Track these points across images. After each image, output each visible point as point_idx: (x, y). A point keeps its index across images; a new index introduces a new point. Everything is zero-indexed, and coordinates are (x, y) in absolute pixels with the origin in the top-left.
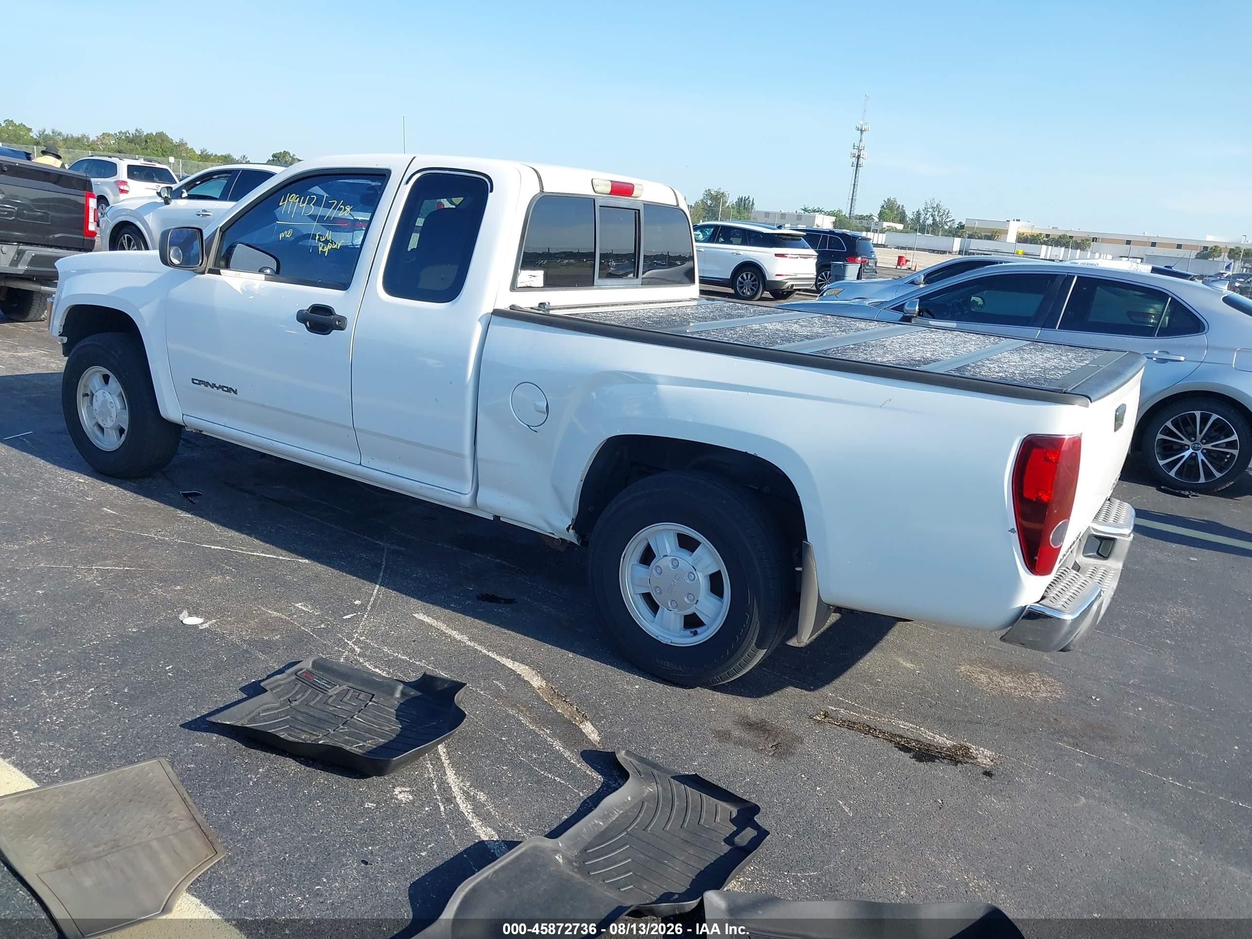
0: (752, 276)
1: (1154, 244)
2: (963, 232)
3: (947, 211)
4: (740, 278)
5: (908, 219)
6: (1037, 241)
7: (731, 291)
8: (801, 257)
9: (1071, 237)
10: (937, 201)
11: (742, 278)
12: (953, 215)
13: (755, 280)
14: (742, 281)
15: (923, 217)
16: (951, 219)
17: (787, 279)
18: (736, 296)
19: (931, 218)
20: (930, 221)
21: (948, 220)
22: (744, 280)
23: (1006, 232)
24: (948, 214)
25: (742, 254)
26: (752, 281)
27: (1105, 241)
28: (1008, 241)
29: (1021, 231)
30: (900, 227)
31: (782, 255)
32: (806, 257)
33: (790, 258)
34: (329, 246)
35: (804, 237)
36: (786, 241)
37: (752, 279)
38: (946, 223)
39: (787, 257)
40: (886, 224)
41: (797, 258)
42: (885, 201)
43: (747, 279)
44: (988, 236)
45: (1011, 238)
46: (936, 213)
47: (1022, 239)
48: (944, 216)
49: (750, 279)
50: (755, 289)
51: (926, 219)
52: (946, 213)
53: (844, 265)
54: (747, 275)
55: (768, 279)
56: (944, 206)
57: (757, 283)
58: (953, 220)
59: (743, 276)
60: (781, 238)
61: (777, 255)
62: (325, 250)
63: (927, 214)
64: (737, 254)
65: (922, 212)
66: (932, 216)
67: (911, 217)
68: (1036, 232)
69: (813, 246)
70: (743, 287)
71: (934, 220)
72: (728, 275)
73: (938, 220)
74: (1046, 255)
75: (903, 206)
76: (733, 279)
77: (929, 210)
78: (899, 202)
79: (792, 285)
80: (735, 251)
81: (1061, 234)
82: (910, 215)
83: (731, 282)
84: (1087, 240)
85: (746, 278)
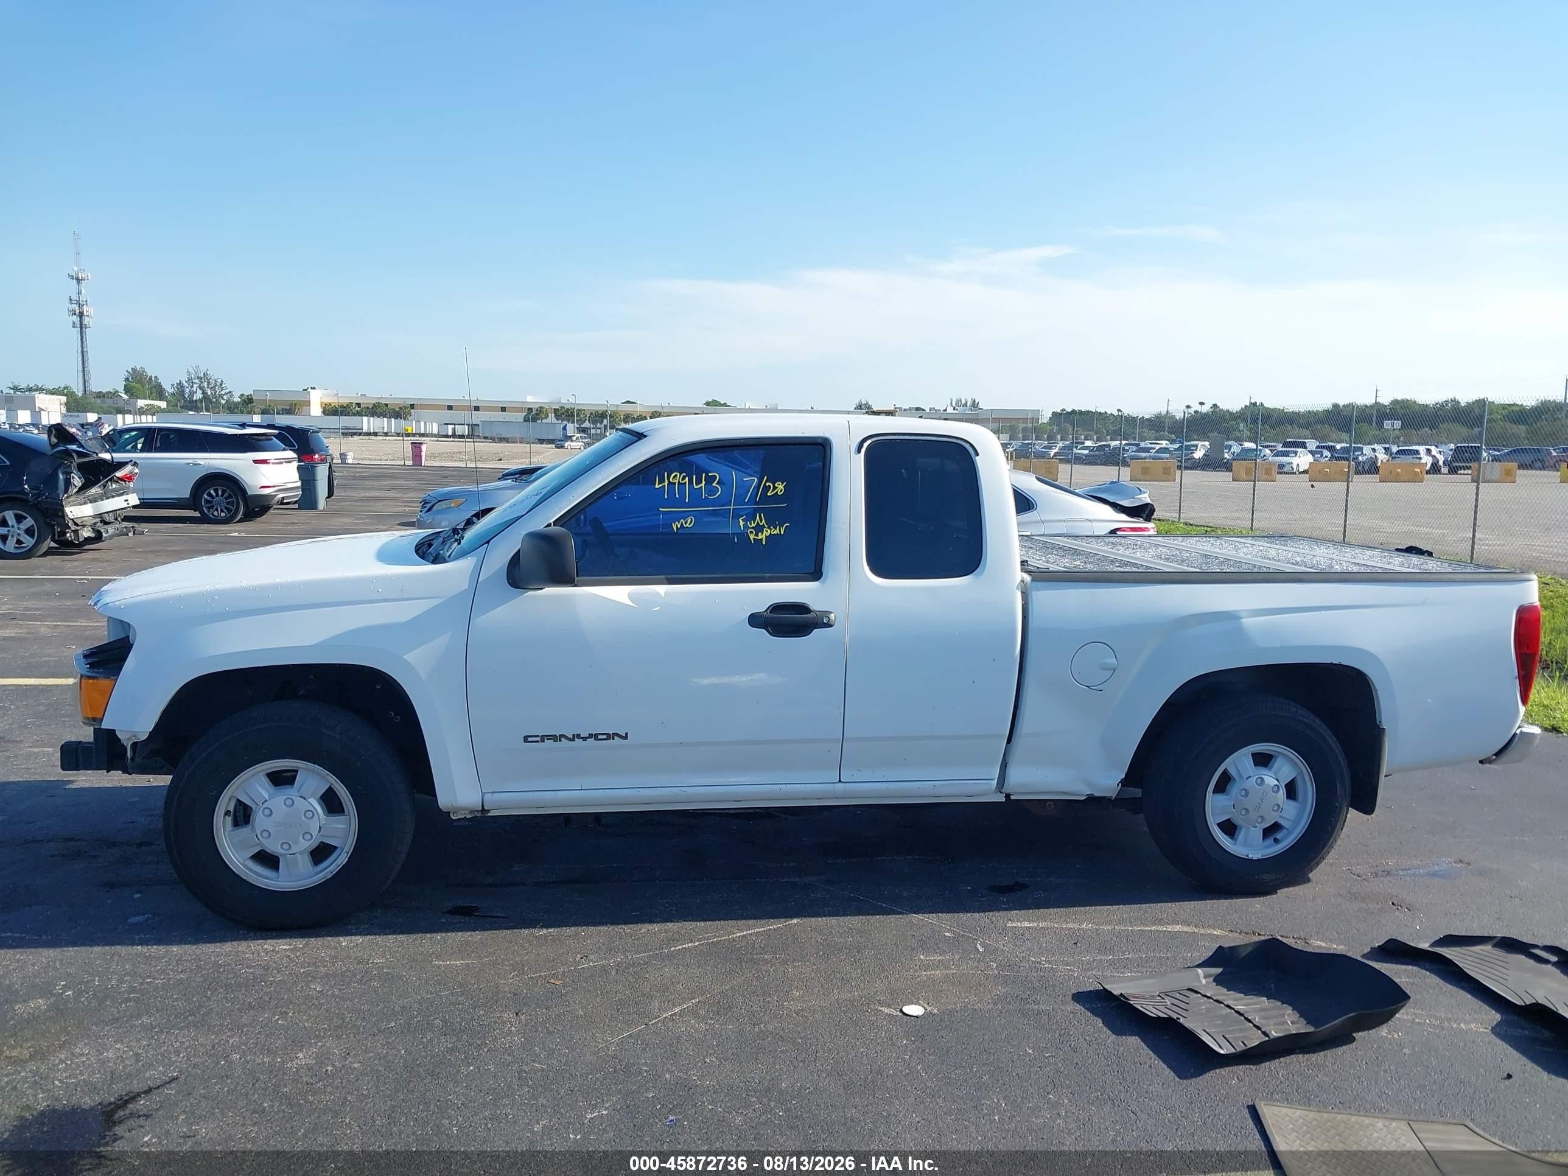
0: (224, 492)
1: (503, 409)
2: (253, 406)
3: (219, 381)
4: (206, 496)
5: (167, 394)
6: (349, 412)
7: (197, 514)
8: (286, 462)
9: (386, 405)
10: (203, 370)
11: (209, 495)
12: (229, 386)
13: (230, 496)
14: (209, 498)
15: (187, 390)
16: (227, 391)
17: (277, 491)
18: (204, 520)
19: (199, 392)
20: (199, 395)
21: (223, 392)
22: (213, 497)
23: (308, 403)
24: (221, 385)
25: (202, 463)
26: (226, 499)
27: (423, 407)
28: (312, 414)
29: (327, 400)
30: (163, 404)
31: (264, 462)
32: (288, 461)
33: (273, 463)
34: (765, 532)
35: (275, 436)
36: (260, 442)
37: (225, 495)
38: (221, 396)
39: (269, 463)
40: (141, 403)
41: (281, 463)
42: (129, 373)
43: (217, 495)
44: (286, 410)
45: (316, 410)
46: (205, 384)
47: (330, 411)
48: (217, 388)
49: (222, 496)
50: (233, 509)
51: (192, 393)
52: (218, 384)
53: (312, 466)
54: (216, 491)
55: (249, 493)
56: (215, 374)
57: (234, 499)
58: (230, 392)
59: (209, 492)
60: (253, 439)
61: (256, 462)
62: (760, 537)
63: (192, 387)
64: (194, 464)
65: (185, 383)
66: (201, 389)
67: (171, 391)
68: (344, 401)
69: (289, 445)
70: (213, 507)
71: (204, 393)
72: (186, 494)
73: (209, 393)
74: (369, 428)
75: (156, 377)
76: (194, 500)
77: (194, 381)
78: (151, 372)
79: (283, 498)
80: (191, 461)
81: (374, 402)
82: (168, 389)
83: (193, 502)
84: (406, 408)
85: (214, 494)
